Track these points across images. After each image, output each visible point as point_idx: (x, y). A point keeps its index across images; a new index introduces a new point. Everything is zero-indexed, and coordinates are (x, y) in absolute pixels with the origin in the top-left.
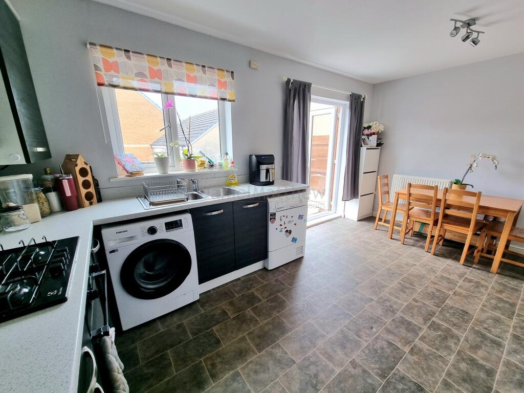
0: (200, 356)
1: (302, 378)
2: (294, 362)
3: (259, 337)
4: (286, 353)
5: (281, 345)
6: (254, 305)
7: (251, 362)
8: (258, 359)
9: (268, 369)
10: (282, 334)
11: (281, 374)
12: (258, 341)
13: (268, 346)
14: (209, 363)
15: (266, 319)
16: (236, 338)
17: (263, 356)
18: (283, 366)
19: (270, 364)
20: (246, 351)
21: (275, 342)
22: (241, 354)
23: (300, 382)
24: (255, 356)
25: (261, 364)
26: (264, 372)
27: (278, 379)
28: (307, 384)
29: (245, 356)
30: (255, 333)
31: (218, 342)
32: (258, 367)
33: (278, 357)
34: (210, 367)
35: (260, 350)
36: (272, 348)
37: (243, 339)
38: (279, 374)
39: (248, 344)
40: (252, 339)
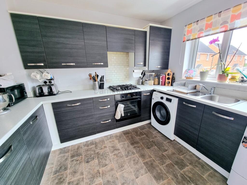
0: (143, 143)
1: (128, 179)
2: (137, 178)
3: (152, 164)
4: (142, 175)
5: (147, 174)
6: (175, 165)
7: (139, 159)
8: (140, 162)
9: (135, 165)
10: (154, 176)
11: (132, 170)
12: (150, 163)
13: (146, 167)
14: (140, 146)
15: (165, 170)
16: (151, 154)
17: (141, 164)
18: (135, 172)
19: (137, 166)
20: (144, 158)
21: (149, 171)
22: (143, 156)
23: (127, 178)
24: (141, 161)
25: (137, 163)
26: (134, 163)
27: (130, 168)
28: (126, 181)
29: (142, 157)
30: (154, 163)
31: (149, 148)
32: (136, 161)
33: (140, 171)
34: (138, 146)
35: (144, 163)
36: (145, 169)
37: (150, 157)
38: (132, 169)
39: (148, 159)
40: (150, 161)
